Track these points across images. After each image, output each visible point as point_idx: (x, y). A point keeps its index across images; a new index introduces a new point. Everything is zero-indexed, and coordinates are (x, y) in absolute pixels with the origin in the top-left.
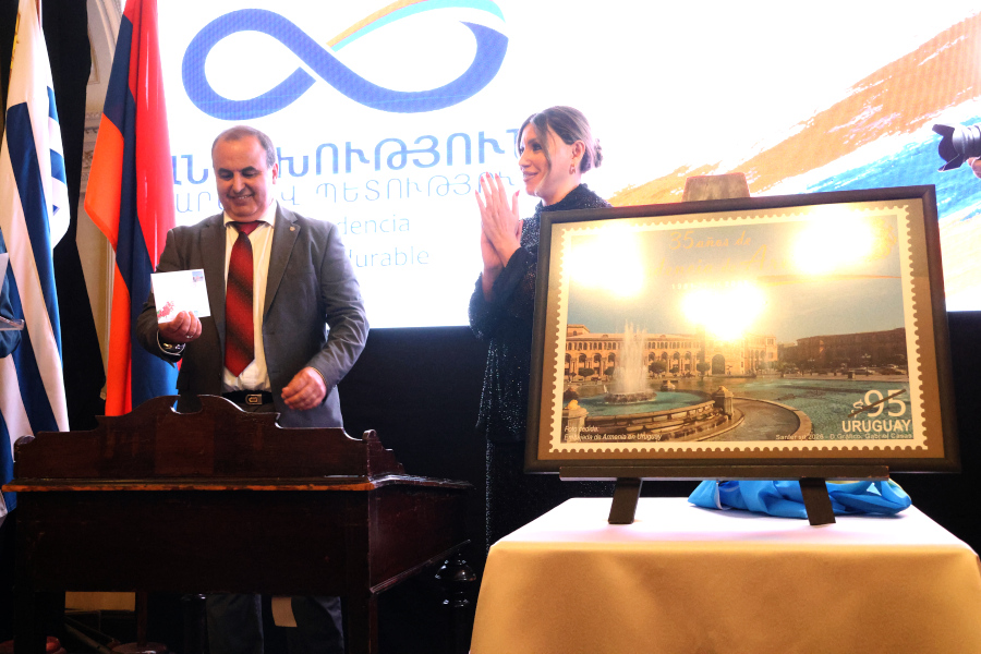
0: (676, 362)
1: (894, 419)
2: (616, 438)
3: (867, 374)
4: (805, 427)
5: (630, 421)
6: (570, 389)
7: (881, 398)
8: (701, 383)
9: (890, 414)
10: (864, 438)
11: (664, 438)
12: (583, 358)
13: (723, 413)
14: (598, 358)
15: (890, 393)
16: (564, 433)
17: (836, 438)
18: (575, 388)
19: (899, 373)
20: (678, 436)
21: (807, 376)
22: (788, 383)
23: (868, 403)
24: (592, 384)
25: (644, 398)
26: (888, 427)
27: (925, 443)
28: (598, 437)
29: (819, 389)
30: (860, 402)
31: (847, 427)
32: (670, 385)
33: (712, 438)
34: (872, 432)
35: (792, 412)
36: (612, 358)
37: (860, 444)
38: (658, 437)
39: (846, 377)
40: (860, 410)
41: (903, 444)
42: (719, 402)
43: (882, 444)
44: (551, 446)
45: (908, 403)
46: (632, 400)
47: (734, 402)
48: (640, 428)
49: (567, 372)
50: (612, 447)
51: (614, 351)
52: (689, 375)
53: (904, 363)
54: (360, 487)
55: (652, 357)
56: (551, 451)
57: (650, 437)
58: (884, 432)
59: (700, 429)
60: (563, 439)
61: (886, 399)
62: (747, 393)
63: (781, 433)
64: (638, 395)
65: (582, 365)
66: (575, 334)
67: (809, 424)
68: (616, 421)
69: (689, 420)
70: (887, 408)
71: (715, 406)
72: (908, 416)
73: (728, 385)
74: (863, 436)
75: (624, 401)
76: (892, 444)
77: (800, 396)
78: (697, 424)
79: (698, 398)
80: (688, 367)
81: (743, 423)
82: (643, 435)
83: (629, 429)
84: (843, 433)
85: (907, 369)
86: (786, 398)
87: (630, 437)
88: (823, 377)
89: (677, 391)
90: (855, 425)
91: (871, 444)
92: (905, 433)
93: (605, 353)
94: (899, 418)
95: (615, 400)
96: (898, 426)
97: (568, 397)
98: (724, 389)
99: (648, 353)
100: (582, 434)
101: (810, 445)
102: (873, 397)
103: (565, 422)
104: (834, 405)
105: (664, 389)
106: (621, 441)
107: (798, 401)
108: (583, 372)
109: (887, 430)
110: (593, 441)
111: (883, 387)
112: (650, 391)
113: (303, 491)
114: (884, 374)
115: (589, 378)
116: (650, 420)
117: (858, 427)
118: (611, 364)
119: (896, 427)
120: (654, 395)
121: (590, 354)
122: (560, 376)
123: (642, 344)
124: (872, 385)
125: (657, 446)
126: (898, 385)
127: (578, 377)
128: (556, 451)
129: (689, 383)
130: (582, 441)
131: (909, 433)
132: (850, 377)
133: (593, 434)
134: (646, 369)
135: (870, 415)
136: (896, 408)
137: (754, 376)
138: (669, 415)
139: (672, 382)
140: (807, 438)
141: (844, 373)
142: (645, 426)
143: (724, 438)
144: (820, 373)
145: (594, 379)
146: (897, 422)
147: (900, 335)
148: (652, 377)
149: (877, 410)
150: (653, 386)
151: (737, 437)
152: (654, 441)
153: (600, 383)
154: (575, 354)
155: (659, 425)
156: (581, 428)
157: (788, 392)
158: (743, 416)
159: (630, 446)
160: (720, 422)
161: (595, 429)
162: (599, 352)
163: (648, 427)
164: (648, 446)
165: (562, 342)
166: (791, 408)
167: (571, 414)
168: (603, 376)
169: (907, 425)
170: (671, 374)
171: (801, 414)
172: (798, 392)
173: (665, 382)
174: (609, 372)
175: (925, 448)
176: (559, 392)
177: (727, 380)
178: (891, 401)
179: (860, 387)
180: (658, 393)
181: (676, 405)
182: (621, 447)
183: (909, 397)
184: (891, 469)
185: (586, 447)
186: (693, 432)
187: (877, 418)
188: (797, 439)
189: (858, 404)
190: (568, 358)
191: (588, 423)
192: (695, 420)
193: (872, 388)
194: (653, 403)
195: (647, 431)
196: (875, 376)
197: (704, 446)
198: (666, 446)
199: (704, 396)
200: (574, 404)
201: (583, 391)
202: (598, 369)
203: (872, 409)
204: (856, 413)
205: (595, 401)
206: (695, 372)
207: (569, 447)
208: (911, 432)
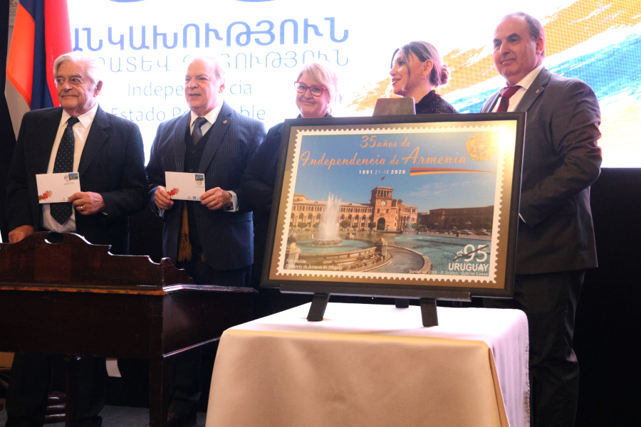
0: (356, 221)
1: (479, 263)
2: (316, 267)
3: (468, 234)
4: (427, 266)
5: (325, 257)
6: (292, 235)
7: (474, 249)
8: (370, 235)
9: (478, 260)
10: (460, 275)
11: (344, 269)
12: (301, 216)
13: (380, 255)
14: (310, 216)
15: (480, 246)
16: (286, 263)
17: (444, 274)
18: (295, 235)
19: (486, 235)
20: (352, 268)
21: (432, 233)
22: (420, 238)
23: (466, 253)
24: (305, 233)
25: (335, 243)
26: (475, 268)
27: (495, 279)
28: (306, 267)
29: (438, 242)
30: (461, 252)
31: (451, 267)
32: (352, 236)
33: (372, 271)
34: (465, 271)
35: (420, 256)
36: (319, 217)
37: (457, 278)
38: (341, 268)
39: (455, 235)
40: (460, 257)
41: (482, 279)
42: (379, 247)
43: (470, 279)
44: (277, 271)
45: (489, 254)
46: (328, 244)
47: (387, 248)
48: (331, 262)
49: (291, 224)
50: (313, 273)
51: (320, 213)
52: (363, 230)
53: (490, 228)
54: (157, 293)
55: (342, 217)
56: (277, 274)
57: (336, 268)
58: (472, 271)
59: (366, 264)
60: (285, 268)
61: (476, 251)
62: (396, 243)
63: (413, 269)
64: (332, 241)
65: (300, 221)
66: (298, 200)
67: (430, 264)
68: (317, 257)
69: (360, 259)
70: (476, 256)
71: (376, 250)
72: (487, 262)
73: (385, 237)
74: (459, 273)
75: (323, 244)
76: (476, 279)
77: (426, 246)
78: (364, 261)
79: (367, 245)
80: (363, 224)
81: (391, 262)
82: (331, 267)
83: (325, 262)
84: (449, 271)
85: (491, 232)
86: (418, 247)
87: (325, 267)
88: (442, 235)
89: (355, 239)
90: (456, 266)
91: (463, 278)
92: (484, 272)
93: (315, 213)
94: (482, 263)
95: (317, 244)
96: (481, 268)
97: (290, 240)
98: (383, 240)
99: (340, 214)
100: (297, 264)
101: (428, 277)
102: (469, 249)
103: (287, 256)
104: (446, 253)
105: (347, 238)
106: (318, 270)
107: (426, 250)
108: (301, 225)
109: (474, 270)
110: (303, 269)
111: (475, 242)
112: (339, 239)
113: (123, 295)
114: (477, 234)
115: (304, 229)
116: (337, 257)
117: (458, 267)
118: (318, 221)
119: (479, 268)
120: (341, 241)
121: (306, 213)
122: (287, 227)
123: (338, 209)
124: (469, 241)
125: (340, 274)
126: (484, 242)
127: (297, 228)
128: (280, 274)
129: (363, 235)
130: (296, 269)
131: (486, 273)
132: (458, 235)
133: (303, 265)
134: (338, 225)
135: (466, 260)
136: (482, 256)
137: (401, 233)
138: (349, 255)
139: (353, 234)
140: (427, 273)
141: (454, 233)
142: (334, 261)
143: (379, 271)
144: (440, 232)
145: (307, 230)
146: (481, 265)
147: (491, 209)
148: (341, 230)
149: (470, 257)
150: (341, 236)
151: (387, 271)
152: (338, 270)
153: (310, 232)
154: (297, 213)
155: (342, 261)
156: (296, 261)
157: (419, 243)
158: (392, 257)
159: (324, 273)
160: (378, 260)
161: (304, 262)
162: (312, 212)
163: (336, 261)
164: (334, 274)
165: (290, 205)
166: (420, 254)
167: (291, 252)
168: (312, 228)
169: (486, 267)
170: (352, 229)
171: (426, 257)
172: (426, 244)
173: (349, 234)
174: (316, 226)
175: (494, 282)
176: (285, 237)
177: (385, 234)
178: (479, 252)
179: (462, 242)
180: (343, 241)
181: (353, 248)
182: (318, 273)
183: (490, 250)
184: (471, 295)
185: (298, 272)
186: (361, 266)
187: (469, 262)
188: (421, 273)
189: (460, 253)
190: (293, 216)
191: (301, 257)
192: (364, 258)
193: (469, 243)
194: (340, 247)
195: (334, 264)
196: (472, 236)
197: (367, 275)
198: (345, 274)
199: (370, 244)
200: (293, 245)
201: (299, 237)
202: (310, 223)
203: (467, 256)
204: (458, 258)
205: (306, 244)
206: (367, 228)
207: (288, 272)
208: (488, 272)
